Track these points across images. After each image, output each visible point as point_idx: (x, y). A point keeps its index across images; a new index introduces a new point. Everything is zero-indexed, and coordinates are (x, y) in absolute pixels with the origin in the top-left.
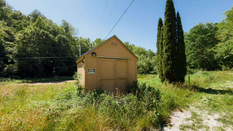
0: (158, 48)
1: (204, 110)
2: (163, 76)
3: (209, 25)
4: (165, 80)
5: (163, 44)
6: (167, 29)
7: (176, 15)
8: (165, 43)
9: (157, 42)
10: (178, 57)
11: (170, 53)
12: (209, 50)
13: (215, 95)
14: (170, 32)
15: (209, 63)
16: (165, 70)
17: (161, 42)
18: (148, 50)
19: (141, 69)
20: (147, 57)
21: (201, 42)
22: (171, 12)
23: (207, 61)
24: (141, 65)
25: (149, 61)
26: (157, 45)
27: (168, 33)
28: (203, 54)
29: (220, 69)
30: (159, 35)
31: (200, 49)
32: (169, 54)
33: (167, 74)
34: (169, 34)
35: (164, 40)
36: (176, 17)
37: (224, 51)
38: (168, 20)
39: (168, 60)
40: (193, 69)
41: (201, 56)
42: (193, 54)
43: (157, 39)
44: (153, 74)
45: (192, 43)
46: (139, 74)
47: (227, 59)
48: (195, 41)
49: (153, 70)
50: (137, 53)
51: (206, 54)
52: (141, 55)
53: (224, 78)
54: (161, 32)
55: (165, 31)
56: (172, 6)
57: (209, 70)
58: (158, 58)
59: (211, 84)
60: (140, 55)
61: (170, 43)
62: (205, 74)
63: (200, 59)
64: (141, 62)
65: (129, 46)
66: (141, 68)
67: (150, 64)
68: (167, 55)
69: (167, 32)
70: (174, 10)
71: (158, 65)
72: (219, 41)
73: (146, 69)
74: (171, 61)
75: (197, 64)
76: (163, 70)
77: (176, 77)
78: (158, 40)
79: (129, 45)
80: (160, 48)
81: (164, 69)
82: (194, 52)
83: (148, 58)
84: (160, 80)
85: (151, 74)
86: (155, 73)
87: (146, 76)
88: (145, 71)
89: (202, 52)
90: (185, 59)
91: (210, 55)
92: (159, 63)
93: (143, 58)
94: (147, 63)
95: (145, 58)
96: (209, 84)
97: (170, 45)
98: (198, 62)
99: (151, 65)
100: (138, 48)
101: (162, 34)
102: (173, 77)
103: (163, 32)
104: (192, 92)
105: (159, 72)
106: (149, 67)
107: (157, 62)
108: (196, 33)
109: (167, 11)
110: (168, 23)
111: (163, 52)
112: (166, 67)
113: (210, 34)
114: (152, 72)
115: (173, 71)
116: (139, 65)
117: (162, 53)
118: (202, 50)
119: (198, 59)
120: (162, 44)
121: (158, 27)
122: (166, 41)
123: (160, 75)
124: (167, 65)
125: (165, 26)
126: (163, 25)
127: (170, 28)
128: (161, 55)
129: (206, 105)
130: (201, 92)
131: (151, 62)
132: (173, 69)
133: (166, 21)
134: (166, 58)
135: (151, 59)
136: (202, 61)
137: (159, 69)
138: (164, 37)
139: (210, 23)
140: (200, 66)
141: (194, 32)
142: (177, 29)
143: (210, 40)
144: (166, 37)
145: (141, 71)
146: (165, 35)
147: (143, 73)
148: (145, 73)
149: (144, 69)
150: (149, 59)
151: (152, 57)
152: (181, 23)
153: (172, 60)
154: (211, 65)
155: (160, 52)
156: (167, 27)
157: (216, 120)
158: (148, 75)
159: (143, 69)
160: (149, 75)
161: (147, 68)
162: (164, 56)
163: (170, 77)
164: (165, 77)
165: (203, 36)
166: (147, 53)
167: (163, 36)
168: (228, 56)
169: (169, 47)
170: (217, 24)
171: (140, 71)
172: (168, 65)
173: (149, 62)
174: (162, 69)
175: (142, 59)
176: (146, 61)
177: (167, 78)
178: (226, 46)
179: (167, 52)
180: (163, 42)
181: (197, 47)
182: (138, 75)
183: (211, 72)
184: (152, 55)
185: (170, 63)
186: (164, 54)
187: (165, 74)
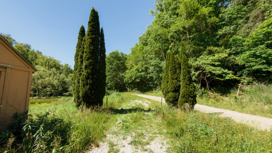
0: (77, 62)
1: (119, 135)
2: (79, 99)
3: (122, 54)
4: (81, 104)
5: (84, 58)
6: (89, 41)
7: (100, 30)
8: (85, 57)
9: (76, 54)
10: (99, 76)
11: (91, 70)
12: (121, 75)
13: (126, 115)
14: (92, 45)
15: (121, 85)
16: (83, 91)
17: (81, 55)
18: (64, 65)
19: (48, 89)
20: (60, 73)
21: (116, 67)
22: (95, 24)
23: (119, 83)
24: (49, 84)
25: (64, 78)
26: (75, 58)
27: (91, 46)
28: (117, 77)
29: (126, 90)
30: (79, 46)
31: (116, 72)
32: (89, 71)
33: (85, 96)
34: (92, 48)
35: (85, 53)
36: (100, 32)
37: (129, 77)
38: (91, 32)
39: (87, 78)
40: (110, 90)
41: (115, 78)
42: (110, 76)
43: (76, 50)
44: (68, 96)
45: (110, 66)
46: (45, 97)
47: (131, 83)
48: (112, 65)
49: (69, 91)
50: (46, 66)
51: (119, 78)
52: (52, 70)
53: (129, 98)
54: (83, 43)
55: (87, 43)
56: (97, 19)
57: (120, 91)
58: (75, 75)
59: (122, 104)
60: (51, 68)
61: (92, 59)
62: (118, 95)
63: (115, 81)
64: (50, 79)
65: (31, 52)
66: (49, 87)
67: (64, 83)
68: (87, 73)
69: (89, 45)
70: (98, 24)
71: (74, 84)
72: (127, 69)
73: (57, 90)
74: (91, 81)
75: (112, 85)
76: (80, 91)
77: (94, 99)
78: (78, 51)
79: (31, 50)
80: (79, 63)
81: (82, 89)
82: (111, 75)
83: (62, 75)
84: (74, 104)
85: (65, 96)
86: (70, 95)
87: (56, 99)
88: (56, 92)
89: (117, 75)
90: (105, 80)
91: (121, 79)
92: (76, 81)
93: (55, 74)
94: (61, 81)
95: (58, 74)
96: (121, 104)
97: (92, 61)
98: (113, 84)
99: (66, 84)
100: (48, 58)
101: (83, 45)
102: (91, 100)
103: (84, 43)
104: (109, 115)
105: (75, 94)
106: (63, 87)
107: (73, 80)
108: (113, 58)
109: (91, 21)
110: (92, 35)
111: (83, 68)
112: (84, 87)
113: (122, 61)
114: (67, 94)
115: (92, 93)
116: (46, 83)
117: (81, 68)
118: (117, 74)
119: (114, 81)
120: (82, 57)
121: (79, 36)
122: (87, 55)
123: (76, 98)
124: (85, 85)
125: (87, 37)
126: (85, 35)
127: (93, 41)
128: (80, 71)
129: (120, 128)
130: (116, 114)
131: (67, 80)
132: (93, 90)
133: (90, 31)
134: (86, 76)
135: (67, 77)
136: (116, 83)
137: (74, 89)
138: (85, 50)
139: (123, 53)
140: (115, 88)
141: (112, 57)
142: (100, 45)
143: (122, 66)
144: (88, 51)
145: (49, 92)
146: (87, 48)
147: (51, 95)
148: (56, 96)
149: (54, 90)
150: (64, 77)
151: (69, 74)
152: (104, 41)
153: (92, 79)
154: (121, 87)
155: (78, 67)
156: (89, 39)
157: (129, 144)
158: (59, 98)
159: (52, 89)
160: (62, 97)
161: (59, 88)
162: (83, 73)
163: (88, 100)
164: (81, 100)
165: (118, 62)
166: (61, 68)
167: (84, 48)
168: (131, 81)
169: (90, 63)
170: (126, 55)
171: (47, 92)
172: (87, 84)
173: (63, 80)
174: (78, 89)
175: (52, 75)
176: (58, 78)
177: (84, 102)
178: (131, 73)
179: (87, 69)
180: (84, 55)
181: (114, 70)
182: (43, 98)
183: (122, 93)
184: (69, 71)
185: (90, 83)
186: (83, 71)
187: (82, 97)
